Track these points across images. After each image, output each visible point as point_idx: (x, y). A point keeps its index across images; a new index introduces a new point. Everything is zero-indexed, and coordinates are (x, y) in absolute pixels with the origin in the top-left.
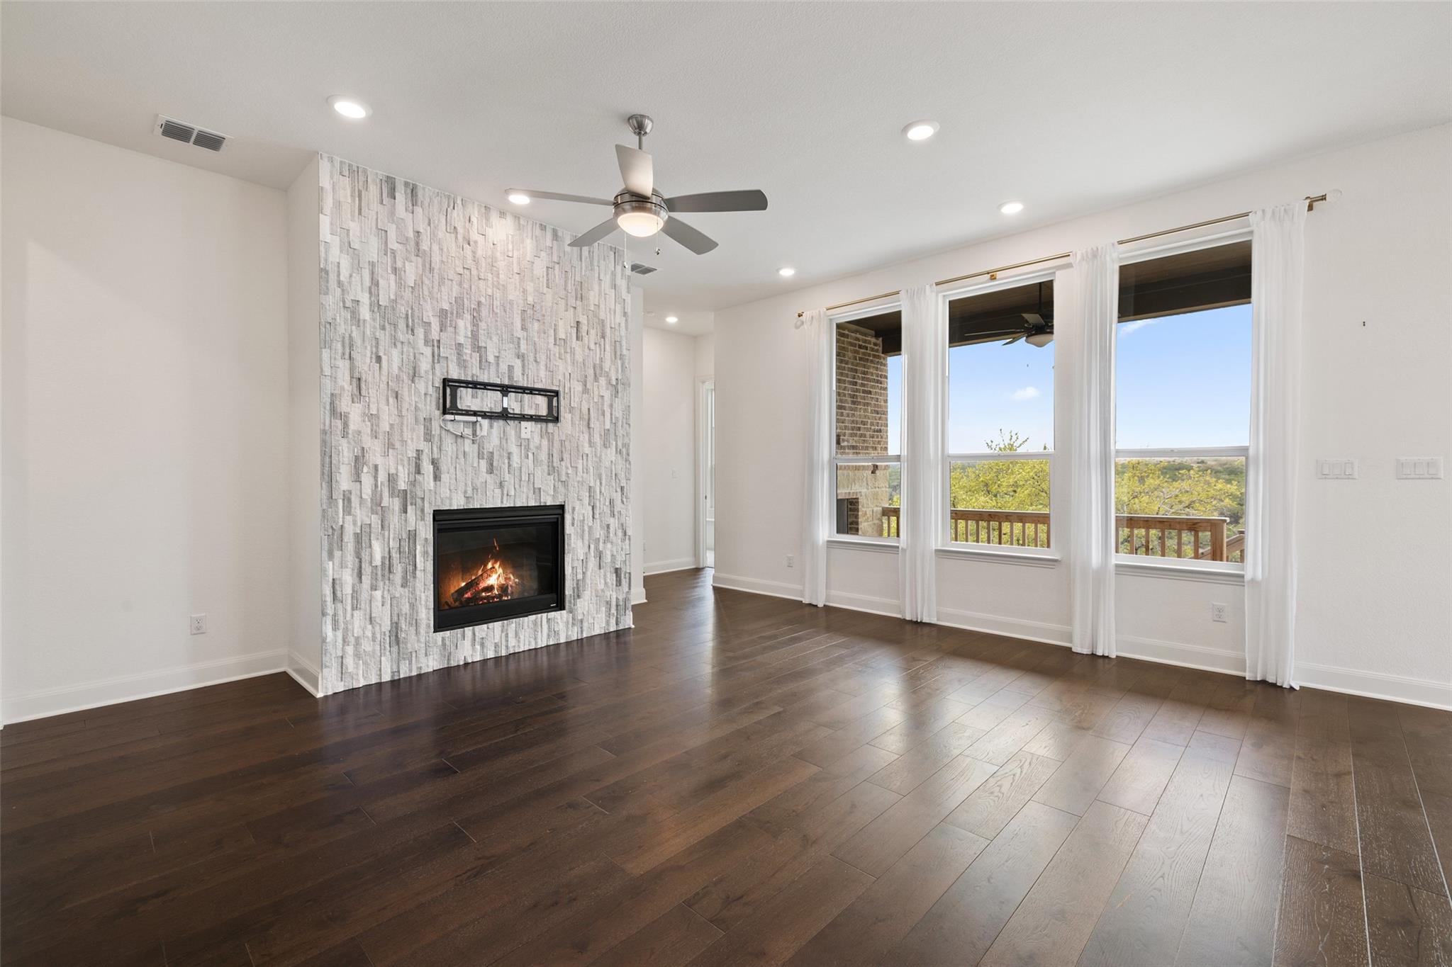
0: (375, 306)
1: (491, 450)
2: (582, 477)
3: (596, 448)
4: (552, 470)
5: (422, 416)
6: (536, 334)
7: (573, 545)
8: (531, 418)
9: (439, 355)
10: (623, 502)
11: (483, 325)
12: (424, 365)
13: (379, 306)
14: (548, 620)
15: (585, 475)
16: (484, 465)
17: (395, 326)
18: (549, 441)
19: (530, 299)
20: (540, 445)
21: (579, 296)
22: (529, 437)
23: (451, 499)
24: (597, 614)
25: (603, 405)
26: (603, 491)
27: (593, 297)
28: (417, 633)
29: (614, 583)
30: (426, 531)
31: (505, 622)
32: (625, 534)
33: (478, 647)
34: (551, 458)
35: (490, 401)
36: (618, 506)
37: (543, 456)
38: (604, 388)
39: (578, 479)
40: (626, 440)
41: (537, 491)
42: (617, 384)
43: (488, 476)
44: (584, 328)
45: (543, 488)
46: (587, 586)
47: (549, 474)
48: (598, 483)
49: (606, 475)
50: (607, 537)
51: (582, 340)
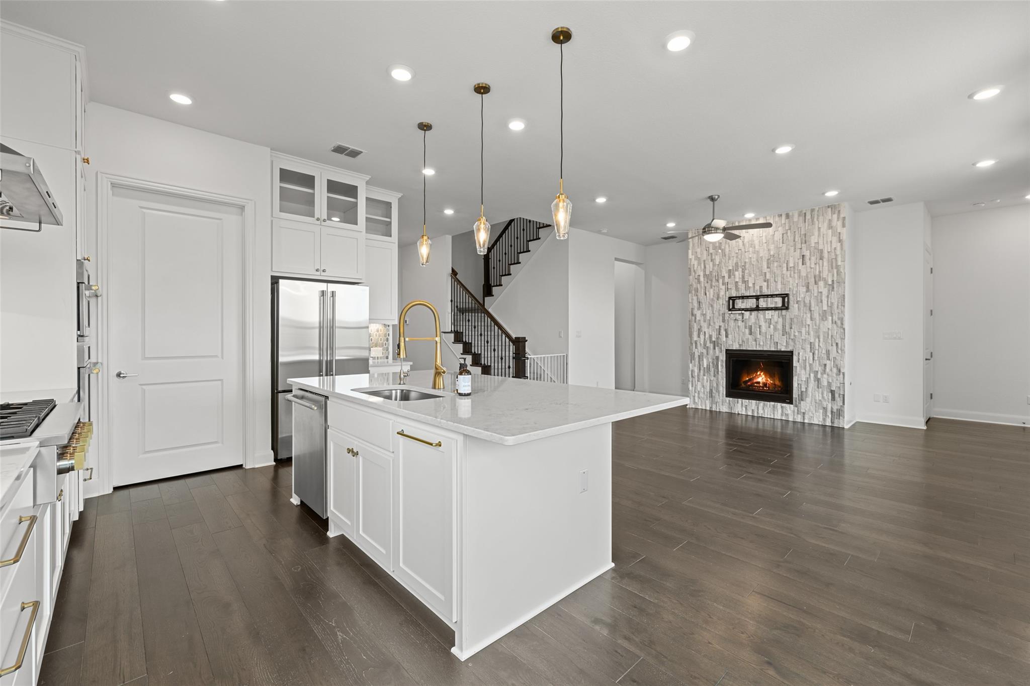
0: (705, 275)
1: (750, 325)
2: (805, 337)
3: (815, 322)
4: (784, 333)
5: (721, 313)
6: (776, 268)
7: (798, 372)
8: (771, 309)
9: (728, 288)
10: (837, 352)
11: (747, 271)
12: (722, 293)
13: (706, 275)
14: (782, 407)
15: (807, 336)
16: (747, 331)
17: (712, 281)
18: (783, 319)
19: (772, 253)
20: (778, 321)
21: (804, 241)
22: (771, 318)
23: (732, 345)
24: (816, 412)
25: (821, 296)
26: (821, 345)
27: (813, 240)
28: (719, 395)
29: (830, 398)
30: (723, 357)
31: (758, 402)
32: (840, 371)
33: (744, 409)
34: (784, 327)
35: (751, 303)
36: (834, 353)
37: (780, 326)
38: (822, 287)
39: (802, 338)
40: (841, 316)
41: (776, 343)
42: (833, 283)
43: (749, 336)
44: (807, 258)
45: (779, 342)
46: (808, 395)
47: (783, 335)
48: (817, 340)
49: (824, 336)
50: (824, 371)
51: (806, 264)
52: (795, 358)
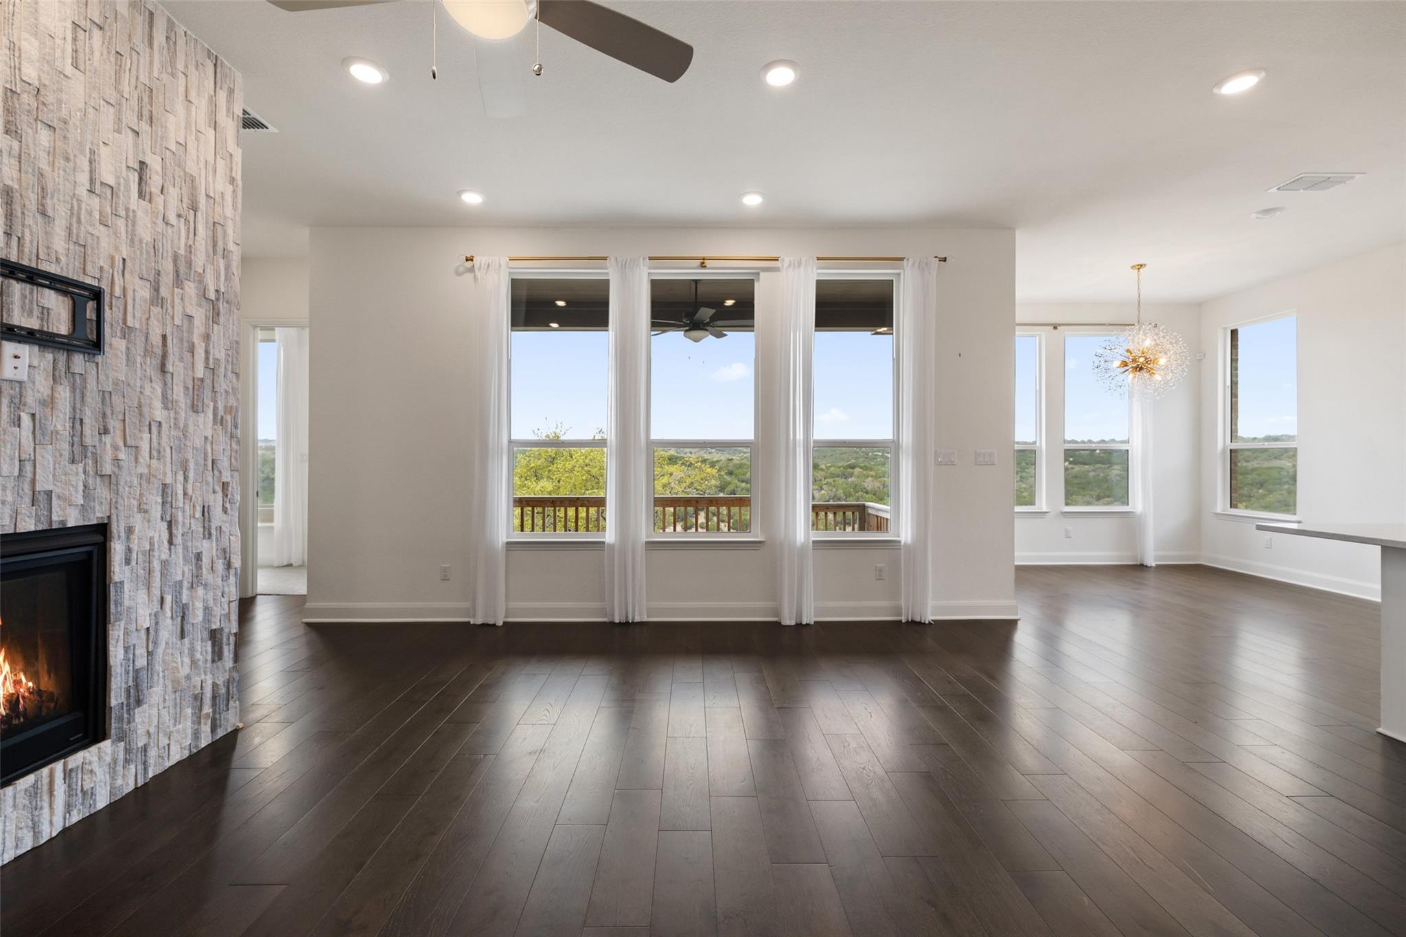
2: (149, 466)
3: (176, 413)
4: (80, 451)
7: (127, 603)
8: (30, 337)
10: (225, 510)
14: (68, 774)
15: (154, 462)
18: (73, 389)
19: (30, 76)
20: (52, 397)
21: (146, 113)
22: (25, 378)
24: (174, 724)
25: (190, 332)
26: (190, 492)
27: (174, 126)
29: (209, 657)
34: (78, 426)
36: (218, 517)
37: (60, 422)
38: (194, 303)
39: (140, 471)
40: (232, 401)
41: (42, 498)
42: (218, 299)
44: (154, 180)
45: (57, 491)
46: (156, 678)
47: (73, 461)
48: (180, 477)
49: (196, 464)
50: (197, 580)
51: (150, 201)
52: (117, 549)
